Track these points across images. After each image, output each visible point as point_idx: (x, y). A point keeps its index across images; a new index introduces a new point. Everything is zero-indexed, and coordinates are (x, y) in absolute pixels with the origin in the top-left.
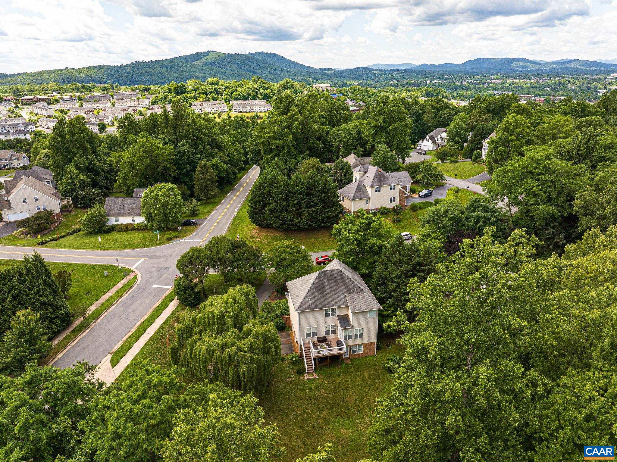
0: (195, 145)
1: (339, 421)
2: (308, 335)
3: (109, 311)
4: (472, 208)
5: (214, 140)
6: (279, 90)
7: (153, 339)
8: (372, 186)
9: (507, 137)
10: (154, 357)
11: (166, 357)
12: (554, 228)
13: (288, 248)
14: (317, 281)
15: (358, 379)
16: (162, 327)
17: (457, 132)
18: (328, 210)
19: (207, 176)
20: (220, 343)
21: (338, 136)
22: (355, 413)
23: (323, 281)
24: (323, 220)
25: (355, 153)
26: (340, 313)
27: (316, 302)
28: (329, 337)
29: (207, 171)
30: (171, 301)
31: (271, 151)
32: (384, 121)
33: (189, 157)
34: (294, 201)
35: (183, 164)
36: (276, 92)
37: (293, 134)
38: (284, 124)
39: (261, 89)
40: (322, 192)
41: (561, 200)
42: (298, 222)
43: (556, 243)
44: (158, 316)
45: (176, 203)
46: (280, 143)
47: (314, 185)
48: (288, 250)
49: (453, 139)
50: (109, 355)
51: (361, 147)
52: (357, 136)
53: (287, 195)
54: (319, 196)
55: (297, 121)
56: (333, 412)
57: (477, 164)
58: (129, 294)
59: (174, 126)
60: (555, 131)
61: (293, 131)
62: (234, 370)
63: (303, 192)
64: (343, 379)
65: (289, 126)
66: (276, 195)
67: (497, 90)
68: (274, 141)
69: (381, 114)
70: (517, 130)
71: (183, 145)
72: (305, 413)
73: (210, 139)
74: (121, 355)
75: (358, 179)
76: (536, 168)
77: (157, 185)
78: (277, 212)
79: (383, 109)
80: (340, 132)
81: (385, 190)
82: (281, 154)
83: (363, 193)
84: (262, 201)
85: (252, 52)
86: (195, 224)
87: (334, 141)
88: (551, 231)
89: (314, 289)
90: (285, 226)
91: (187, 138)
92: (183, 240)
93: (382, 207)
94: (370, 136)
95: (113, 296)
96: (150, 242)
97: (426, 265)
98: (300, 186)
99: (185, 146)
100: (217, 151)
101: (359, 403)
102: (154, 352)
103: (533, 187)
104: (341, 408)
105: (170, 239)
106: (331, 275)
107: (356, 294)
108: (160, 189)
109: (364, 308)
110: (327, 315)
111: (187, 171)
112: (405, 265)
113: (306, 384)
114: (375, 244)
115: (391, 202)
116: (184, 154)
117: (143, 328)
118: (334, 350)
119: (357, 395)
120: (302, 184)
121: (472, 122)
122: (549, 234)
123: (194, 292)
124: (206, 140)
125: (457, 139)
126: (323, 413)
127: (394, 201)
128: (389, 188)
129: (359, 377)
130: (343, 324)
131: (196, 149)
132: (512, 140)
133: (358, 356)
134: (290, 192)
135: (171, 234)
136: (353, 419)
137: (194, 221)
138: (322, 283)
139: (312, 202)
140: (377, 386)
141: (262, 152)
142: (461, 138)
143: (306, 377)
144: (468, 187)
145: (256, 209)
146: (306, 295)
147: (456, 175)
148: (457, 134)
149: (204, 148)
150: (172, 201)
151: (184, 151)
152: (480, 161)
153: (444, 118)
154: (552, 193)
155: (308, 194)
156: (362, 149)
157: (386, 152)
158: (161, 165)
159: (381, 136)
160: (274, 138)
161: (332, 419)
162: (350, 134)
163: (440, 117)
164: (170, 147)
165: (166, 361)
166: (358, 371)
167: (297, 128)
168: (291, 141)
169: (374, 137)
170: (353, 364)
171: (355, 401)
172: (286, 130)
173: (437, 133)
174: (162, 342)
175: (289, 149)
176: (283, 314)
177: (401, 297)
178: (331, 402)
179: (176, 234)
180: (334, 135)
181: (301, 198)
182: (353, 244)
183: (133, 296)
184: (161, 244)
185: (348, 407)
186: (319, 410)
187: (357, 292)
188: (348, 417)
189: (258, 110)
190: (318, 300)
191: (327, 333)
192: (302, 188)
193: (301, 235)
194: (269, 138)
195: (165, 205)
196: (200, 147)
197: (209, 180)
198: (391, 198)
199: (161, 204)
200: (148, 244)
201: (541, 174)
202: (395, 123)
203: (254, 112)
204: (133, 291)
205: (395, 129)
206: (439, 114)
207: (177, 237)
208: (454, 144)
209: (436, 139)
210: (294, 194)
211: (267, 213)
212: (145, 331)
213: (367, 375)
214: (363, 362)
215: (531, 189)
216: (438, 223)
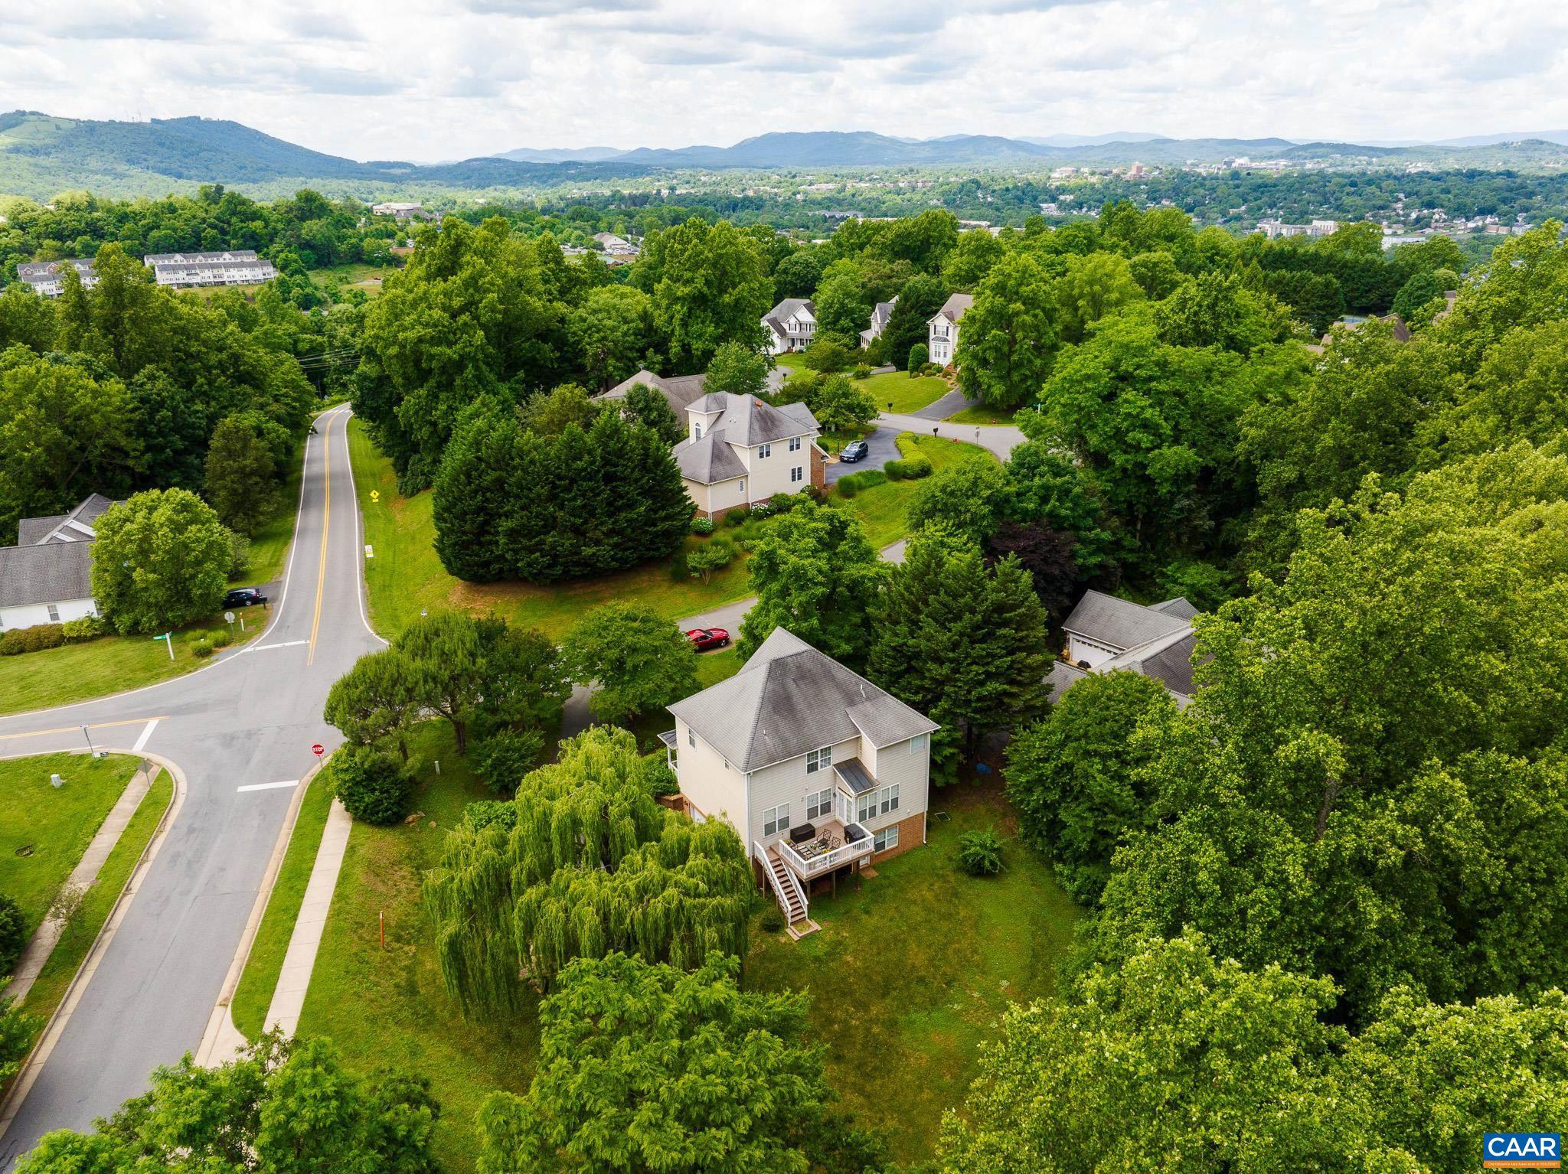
0: (184, 378)
1: (920, 1017)
2: (770, 829)
3: (137, 884)
4: (1024, 471)
5: (236, 358)
6: (289, 222)
7: (332, 933)
8: (751, 443)
9: (1004, 307)
10: (361, 983)
11: (391, 974)
12: (1187, 496)
13: (635, 620)
14: (770, 686)
15: (914, 908)
16: (340, 896)
17: (842, 304)
18: (663, 513)
19: (249, 462)
20: (631, 885)
21: (594, 326)
22: (943, 990)
23: (783, 686)
24: (652, 541)
25: (647, 368)
26: (839, 756)
27: (784, 741)
28: (818, 822)
29: (245, 447)
30: (323, 820)
31: (424, 375)
32: (708, 283)
33: (174, 409)
34: (574, 499)
35: (160, 433)
36: (280, 226)
37: (483, 326)
38: (457, 302)
39: (234, 220)
40: (644, 467)
41: (1201, 432)
42: (594, 554)
43: (1195, 527)
44: (311, 869)
45: (210, 545)
46: (450, 353)
47: (620, 453)
48: (636, 625)
49: (835, 323)
50: (218, 1011)
51: (656, 352)
52: (642, 326)
53: (554, 486)
54: (636, 481)
55: (488, 291)
56: (893, 999)
57: (922, 378)
58: (174, 827)
59: (111, 325)
60: (1097, 288)
61: (483, 320)
62: (683, 949)
63: (598, 471)
64: (882, 917)
65: (469, 306)
66: (522, 488)
67: (828, 208)
68: (435, 350)
69: (697, 266)
70: (1023, 289)
71: (152, 378)
72: (830, 1021)
73: (224, 356)
74: (259, 999)
75: (704, 430)
76: (1138, 367)
77: (140, 497)
78: (530, 535)
79: (702, 253)
80: (600, 316)
81: (779, 450)
82: (458, 382)
83: (730, 463)
84: (481, 509)
85: (163, 118)
86: (256, 600)
87: (587, 339)
88: (1186, 502)
89: (770, 708)
90: (558, 570)
91: (157, 358)
92: (249, 649)
93: (776, 496)
94: (676, 322)
95: (124, 841)
96: (146, 669)
97: (1013, 607)
98: (586, 457)
99: (156, 380)
100: (249, 390)
101: (941, 963)
102: (353, 968)
103: (1143, 408)
104: (907, 986)
105: (204, 653)
106: (799, 667)
107: (868, 704)
108: (152, 510)
109: (900, 733)
110: (812, 768)
111: (176, 452)
112: (967, 616)
113: (802, 951)
114: (863, 577)
115: (793, 479)
116: (161, 404)
117: (286, 910)
118: (846, 853)
119: (929, 946)
120: (589, 453)
121: (870, 280)
122: (1181, 510)
123: (395, 783)
124: (214, 358)
125: (844, 322)
126: (874, 1010)
127: (800, 478)
128: (788, 444)
129: (915, 902)
130: (855, 782)
131: (188, 386)
132: (1017, 314)
133: (888, 856)
134: (560, 477)
135: (203, 636)
136: (945, 1003)
137: (253, 592)
138: (785, 689)
139: (621, 497)
140: (962, 914)
141: (398, 380)
142: (853, 320)
143: (793, 934)
144: (936, 430)
145: (464, 533)
146: (756, 728)
147: (890, 405)
148: (843, 312)
149: (210, 383)
150: (198, 540)
151: (159, 395)
152: (929, 368)
153: (794, 274)
154: (1181, 420)
155: (609, 478)
156: (660, 358)
157: (743, 360)
158: (99, 442)
159: (703, 322)
160: (435, 341)
161: (902, 1018)
162: (626, 321)
163: (785, 271)
164: (114, 386)
165: (397, 986)
166: (902, 890)
167: (493, 310)
168: (482, 348)
169: (684, 324)
170: (886, 877)
171: (931, 960)
172: (465, 318)
173: (785, 310)
174: (361, 938)
175: (477, 368)
176: (663, 794)
177: (969, 692)
178: (879, 979)
179: (221, 634)
180: (585, 326)
181: (592, 490)
182: (816, 584)
183: (191, 830)
184: (183, 670)
185: (921, 980)
186: (862, 1006)
187: (868, 699)
188: (934, 1003)
189: (237, 278)
190: (788, 734)
191: (812, 813)
192: (593, 463)
193: (596, 588)
194: (420, 340)
195: (177, 555)
196: (200, 380)
197: (253, 473)
198: (793, 471)
199: (167, 552)
200: (141, 675)
201: (1151, 379)
202: (734, 288)
203: (223, 283)
204: (182, 815)
205: (737, 301)
206: (781, 266)
207: (222, 644)
208: (838, 335)
209: (786, 326)
210: (573, 481)
211: (502, 540)
212: (295, 917)
213: (929, 895)
214: (905, 868)
215: (1138, 414)
216: (958, 513)
